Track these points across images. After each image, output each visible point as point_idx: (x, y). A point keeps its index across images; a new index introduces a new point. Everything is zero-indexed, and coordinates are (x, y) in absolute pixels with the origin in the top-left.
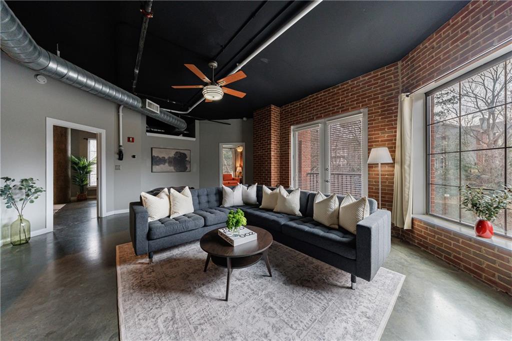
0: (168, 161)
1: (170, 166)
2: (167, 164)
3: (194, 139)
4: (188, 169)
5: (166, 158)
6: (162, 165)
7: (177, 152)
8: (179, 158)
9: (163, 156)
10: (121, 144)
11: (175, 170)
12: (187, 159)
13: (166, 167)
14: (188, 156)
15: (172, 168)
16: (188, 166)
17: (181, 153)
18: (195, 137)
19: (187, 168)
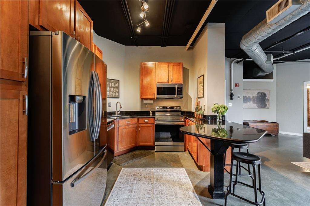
0: (252, 99)
1: (254, 103)
2: (252, 102)
3: (272, 80)
4: (268, 106)
5: (251, 97)
6: (248, 103)
7: (259, 92)
8: (260, 97)
9: (249, 96)
10: (232, 89)
11: (257, 107)
12: (267, 98)
13: (251, 104)
14: (267, 95)
15: (255, 105)
16: (267, 104)
17: (262, 93)
18: (272, 79)
19: (266, 105)
